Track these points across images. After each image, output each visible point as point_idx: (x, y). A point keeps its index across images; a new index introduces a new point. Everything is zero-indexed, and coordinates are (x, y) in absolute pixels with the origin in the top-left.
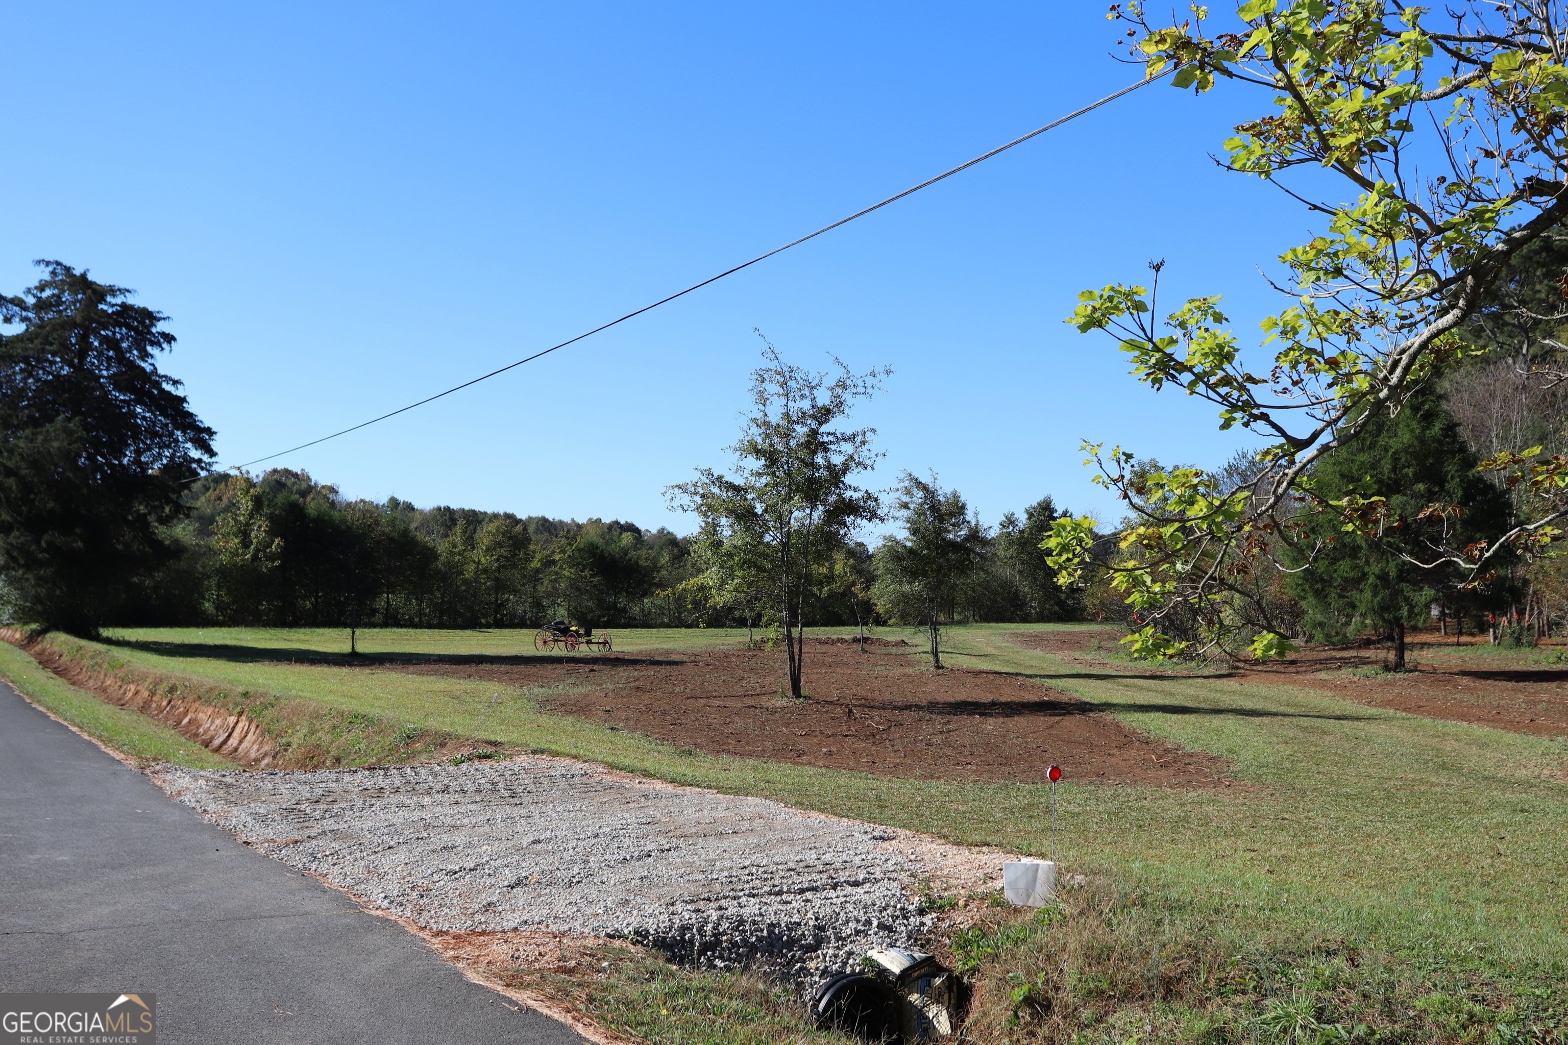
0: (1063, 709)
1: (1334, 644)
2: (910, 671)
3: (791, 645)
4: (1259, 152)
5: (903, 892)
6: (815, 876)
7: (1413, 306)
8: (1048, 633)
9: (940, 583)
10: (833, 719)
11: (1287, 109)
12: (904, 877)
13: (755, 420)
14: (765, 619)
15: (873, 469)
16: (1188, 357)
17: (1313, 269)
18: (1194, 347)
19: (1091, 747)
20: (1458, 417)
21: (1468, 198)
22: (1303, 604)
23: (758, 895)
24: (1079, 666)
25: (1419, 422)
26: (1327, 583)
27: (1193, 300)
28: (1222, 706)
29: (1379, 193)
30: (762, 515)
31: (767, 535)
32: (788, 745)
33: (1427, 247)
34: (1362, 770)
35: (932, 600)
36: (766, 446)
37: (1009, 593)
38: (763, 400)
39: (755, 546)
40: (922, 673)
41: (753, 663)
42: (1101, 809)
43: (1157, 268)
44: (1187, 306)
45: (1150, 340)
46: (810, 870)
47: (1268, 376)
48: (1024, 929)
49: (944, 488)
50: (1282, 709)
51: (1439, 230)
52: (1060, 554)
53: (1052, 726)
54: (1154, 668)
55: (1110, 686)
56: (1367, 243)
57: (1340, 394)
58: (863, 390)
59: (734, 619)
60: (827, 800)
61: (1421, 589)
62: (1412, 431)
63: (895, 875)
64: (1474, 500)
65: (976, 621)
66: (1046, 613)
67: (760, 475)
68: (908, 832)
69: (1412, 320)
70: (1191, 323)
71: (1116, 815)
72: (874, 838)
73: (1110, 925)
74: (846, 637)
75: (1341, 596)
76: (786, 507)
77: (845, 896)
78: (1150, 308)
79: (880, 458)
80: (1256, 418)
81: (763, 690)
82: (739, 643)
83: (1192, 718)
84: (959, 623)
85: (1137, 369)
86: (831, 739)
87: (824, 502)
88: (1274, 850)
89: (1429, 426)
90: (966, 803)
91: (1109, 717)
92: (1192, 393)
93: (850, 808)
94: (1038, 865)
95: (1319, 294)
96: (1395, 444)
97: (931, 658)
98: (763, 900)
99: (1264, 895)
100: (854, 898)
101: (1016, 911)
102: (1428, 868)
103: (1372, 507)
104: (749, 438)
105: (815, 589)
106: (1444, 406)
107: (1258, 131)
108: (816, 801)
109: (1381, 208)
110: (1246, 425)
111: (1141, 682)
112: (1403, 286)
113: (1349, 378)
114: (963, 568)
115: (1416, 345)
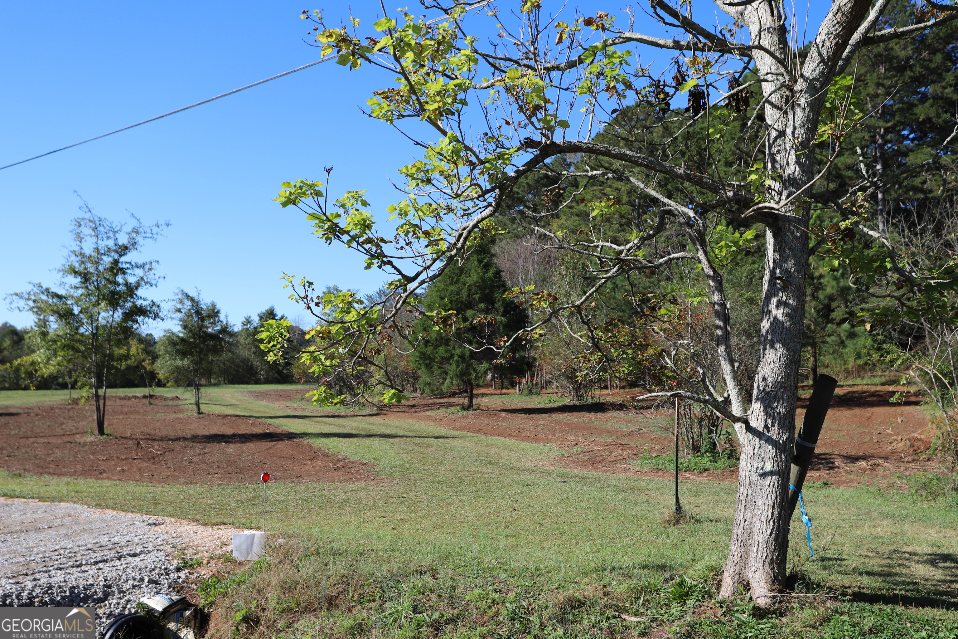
0: (278, 437)
1: (435, 395)
2: (181, 416)
3: (97, 401)
4: (386, 108)
5: (167, 558)
6: (106, 552)
7: (469, 204)
8: (271, 390)
9: (201, 359)
10: (126, 448)
11: (402, 85)
12: (168, 548)
13: (74, 252)
14: (79, 384)
15: (156, 286)
16: (346, 225)
17: (416, 179)
18: (349, 220)
19: (293, 459)
20: (503, 267)
21: (497, 145)
22: (419, 372)
23: (63, 568)
24: (289, 411)
25: (482, 269)
26: (432, 360)
27: (350, 192)
28: (372, 432)
29: (449, 138)
30: (78, 315)
31: (81, 328)
32: (93, 467)
33: (477, 171)
34: (447, 467)
35: (196, 371)
36: (82, 269)
37: (247, 366)
38: (80, 238)
39: (72, 336)
40: (189, 417)
41: (71, 413)
42: (297, 497)
43: (329, 171)
44: (346, 195)
45: (324, 214)
46: (103, 548)
47: (392, 239)
48: (244, 575)
49: (205, 301)
50: (406, 433)
51: (482, 163)
52: (269, 342)
53: (270, 448)
54: (334, 411)
55: (307, 422)
56: (444, 166)
57: (430, 252)
58: (150, 235)
59: (58, 384)
60: (118, 502)
61: (482, 363)
62: (478, 274)
63: (162, 547)
64: (509, 313)
65: (226, 384)
66: (270, 378)
67: (76, 288)
68: (173, 519)
69: (469, 212)
70: (348, 205)
71: (306, 501)
72: (150, 525)
73: (297, 567)
74: (138, 395)
75: (439, 367)
76: (96, 309)
77: (127, 564)
78: (325, 195)
79: (161, 280)
80: (385, 263)
81: (78, 431)
82: (62, 400)
83: (354, 440)
84: (215, 385)
85: (317, 231)
86: (124, 462)
87: (122, 307)
88: (397, 516)
89: (487, 271)
90: (212, 498)
91: (305, 441)
92: (349, 247)
93: (135, 506)
94: (254, 534)
95: (420, 193)
96: (469, 281)
97: (195, 407)
98: (68, 571)
99: (388, 543)
100: (133, 565)
101: (241, 564)
102: (478, 520)
103: (449, 317)
104: (69, 264)
105: (115, 364)
106: (495, 260)
107: (387, 96)
108: (110, 502)
109: (450, 147)
110: (380, 267)
111: (326, 419)
112: (463, 192)
113: (436, 242)
114: (216, 351)
115: (471, 226)
